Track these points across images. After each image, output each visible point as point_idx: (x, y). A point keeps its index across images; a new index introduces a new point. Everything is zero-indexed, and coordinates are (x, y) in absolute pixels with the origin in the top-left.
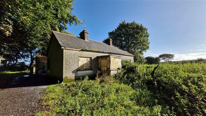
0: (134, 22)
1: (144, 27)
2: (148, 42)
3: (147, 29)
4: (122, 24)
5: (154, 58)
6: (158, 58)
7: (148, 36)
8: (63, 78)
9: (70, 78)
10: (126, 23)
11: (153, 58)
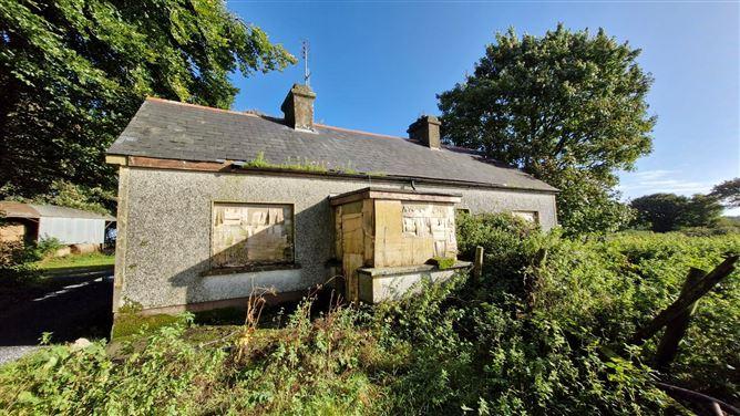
0: (559, 27)
1: (617, 43)
2: (645, 118)
3: (635, 53)
4: (495, 49)
5: (684, 199)
6: (711, 198)
7: (642, 90)
8: (115, 310)
9: (159, 312)
10: (519, 41)
11: (678, 199)
